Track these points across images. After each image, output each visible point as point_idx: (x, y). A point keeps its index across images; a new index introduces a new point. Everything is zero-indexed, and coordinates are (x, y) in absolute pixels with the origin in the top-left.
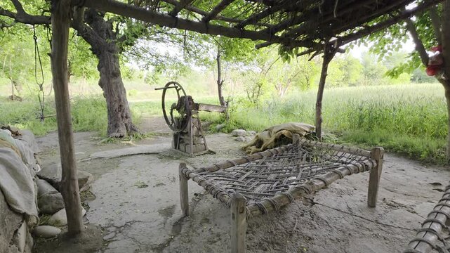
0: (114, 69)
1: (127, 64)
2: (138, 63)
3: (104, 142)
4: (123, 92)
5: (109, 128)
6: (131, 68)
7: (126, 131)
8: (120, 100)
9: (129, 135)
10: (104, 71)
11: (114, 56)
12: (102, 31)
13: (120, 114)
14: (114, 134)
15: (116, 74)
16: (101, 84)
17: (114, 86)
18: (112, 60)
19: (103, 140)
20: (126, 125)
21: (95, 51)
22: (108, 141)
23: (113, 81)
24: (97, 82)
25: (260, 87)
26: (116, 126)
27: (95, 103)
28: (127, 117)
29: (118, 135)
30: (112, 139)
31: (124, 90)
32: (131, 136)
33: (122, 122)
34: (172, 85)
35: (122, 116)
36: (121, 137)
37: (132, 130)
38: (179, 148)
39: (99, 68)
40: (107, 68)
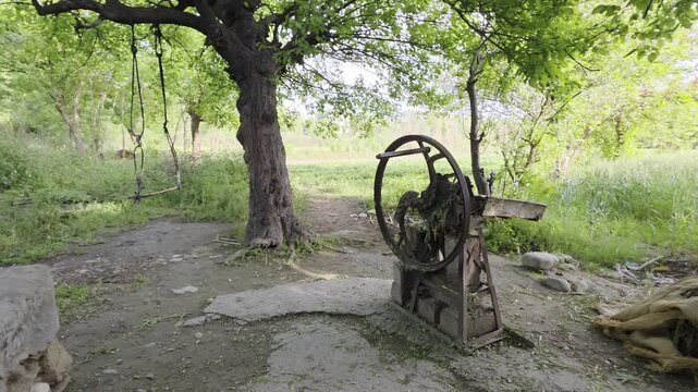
0: (266, 108)
1: (286, 103)
2: (304, 101)
3: (240, 258)
4: (280, 155)
5: (251, 223)
6: (291, 109)
7: (281, 234)
8: (274, 169)
9: (288, 244)
10: (249, 111)
11: (269, 82)
12: (249, 37)
13: (272, 197)
14: (260, 241)
15: (270, 118)
16: (240, 137)
17: (264, 142)
18: (265, 90)
19: (238, 253)
20: (282, 220)
21: (234, 73)
22: (247, 255)
23: (265, 130)
24: (235, 131)
25: (533, 146)
26: (264, 223)
27: (231, 168)
28: (284, 205)
29: (266, 242)
30: (256, 252)
31: (283, 149)
32: (292, 247)
33: (274, 215)
34: (414, 145)
35: (276, 203)
36: (272, 246)
37: (293, 232)
38: (415, 310)
39: (240, 105)
40: (254, 106)
